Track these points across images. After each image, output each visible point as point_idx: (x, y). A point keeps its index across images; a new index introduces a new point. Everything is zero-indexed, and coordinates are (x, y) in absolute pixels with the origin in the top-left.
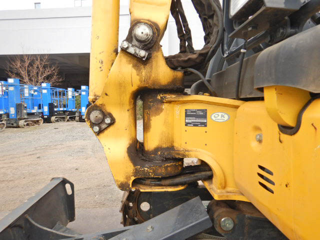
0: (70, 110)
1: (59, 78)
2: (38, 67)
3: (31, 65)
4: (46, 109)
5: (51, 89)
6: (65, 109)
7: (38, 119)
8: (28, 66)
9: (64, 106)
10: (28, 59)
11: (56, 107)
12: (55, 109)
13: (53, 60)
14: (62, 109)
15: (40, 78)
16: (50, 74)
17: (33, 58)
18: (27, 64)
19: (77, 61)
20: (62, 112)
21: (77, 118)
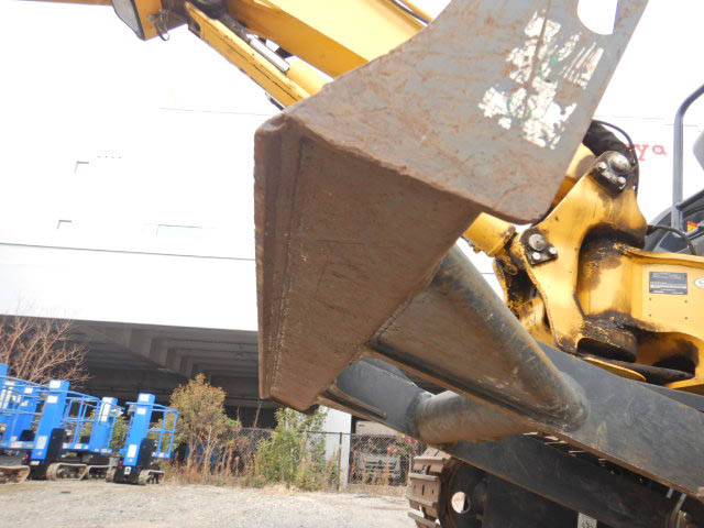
0: (97, 450)
1: (83, 374)
2: (39, 346)
3: (25, 339)
4: (41, 443)
6: (86, 447)
7: (20, 467)
8: (17, 341)
9: (85, 440)
10: (22, 326)
11: (68, 439)
12: (65, 446)
13: (80, 332)
14: (78, 446)
15: (35, 370)
16: (65, 364)
17: (34, 326)
18: (17, 336)
19: (125, 340)
20: (75, 455)
21: (111, 473)
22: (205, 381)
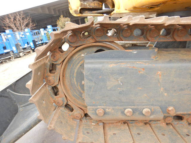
0: (45, 42)
1: (33, 24)
2: (19, 20)
3: (15, 19)
4: (32, 44)
5: (31, 32)
6: (42, 42)
7: (29, 51)
8: (14, 21)
9: (41, 40)
10: (12, 16)
11: (37, 42)
12: (37, 43)
13: (26, 13)
14: (40, 42)
15: (22, 27)
16: (28, 23)
17: (15, 15)
18: (12, 20)
19: (40, 11)
20: (41, 44)
22: (63, 17)
